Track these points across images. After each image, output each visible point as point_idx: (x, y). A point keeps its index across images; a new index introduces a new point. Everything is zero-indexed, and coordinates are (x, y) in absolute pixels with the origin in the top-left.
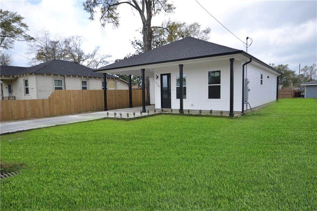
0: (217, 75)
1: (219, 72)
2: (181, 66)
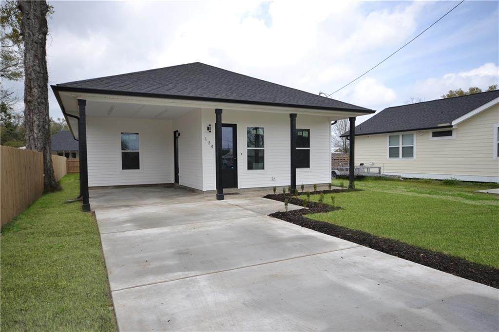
0: (305, 134)
1: (308, 131)
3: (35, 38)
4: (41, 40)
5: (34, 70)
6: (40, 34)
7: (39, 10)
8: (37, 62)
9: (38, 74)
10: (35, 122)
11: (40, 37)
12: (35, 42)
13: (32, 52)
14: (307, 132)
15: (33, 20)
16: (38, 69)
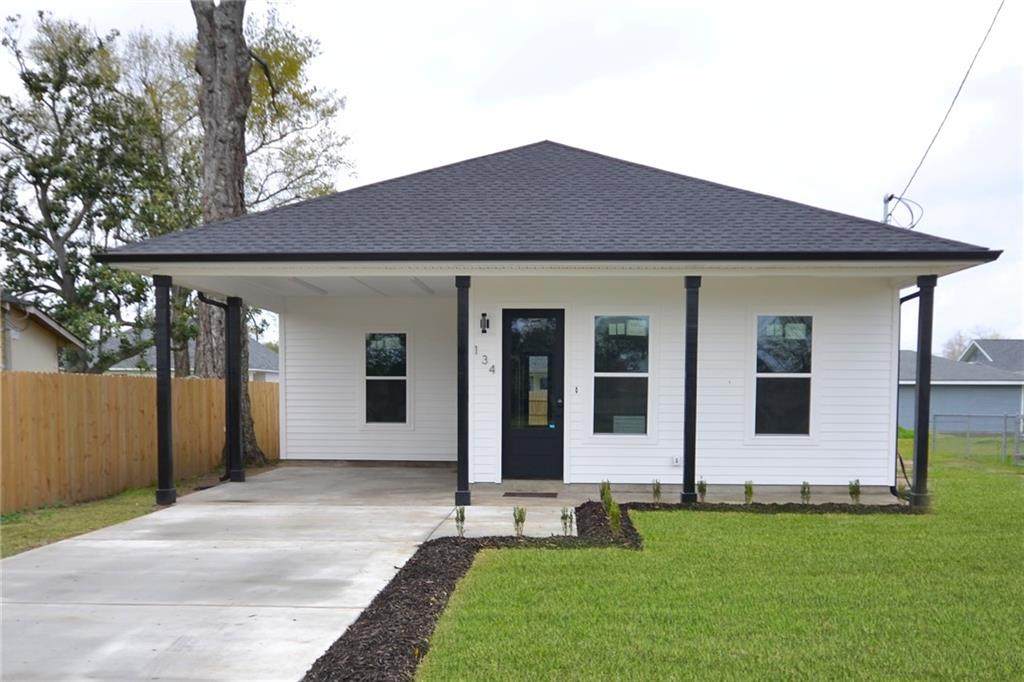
0: (796, 333)
1: (807, 321)
2: (693, 283)
3: (221, 133)
4: (233, 133)
5: (216, 202)
6: (230, 120)
7: (232, 67)
8: (223, 182)
9: (222, 210)
10: (213, 313)
11: (229, 128)
12: (221, 141)
13: (214, 161)
14: (802, 326)
15: (220, 93)
16: (223, 198)
